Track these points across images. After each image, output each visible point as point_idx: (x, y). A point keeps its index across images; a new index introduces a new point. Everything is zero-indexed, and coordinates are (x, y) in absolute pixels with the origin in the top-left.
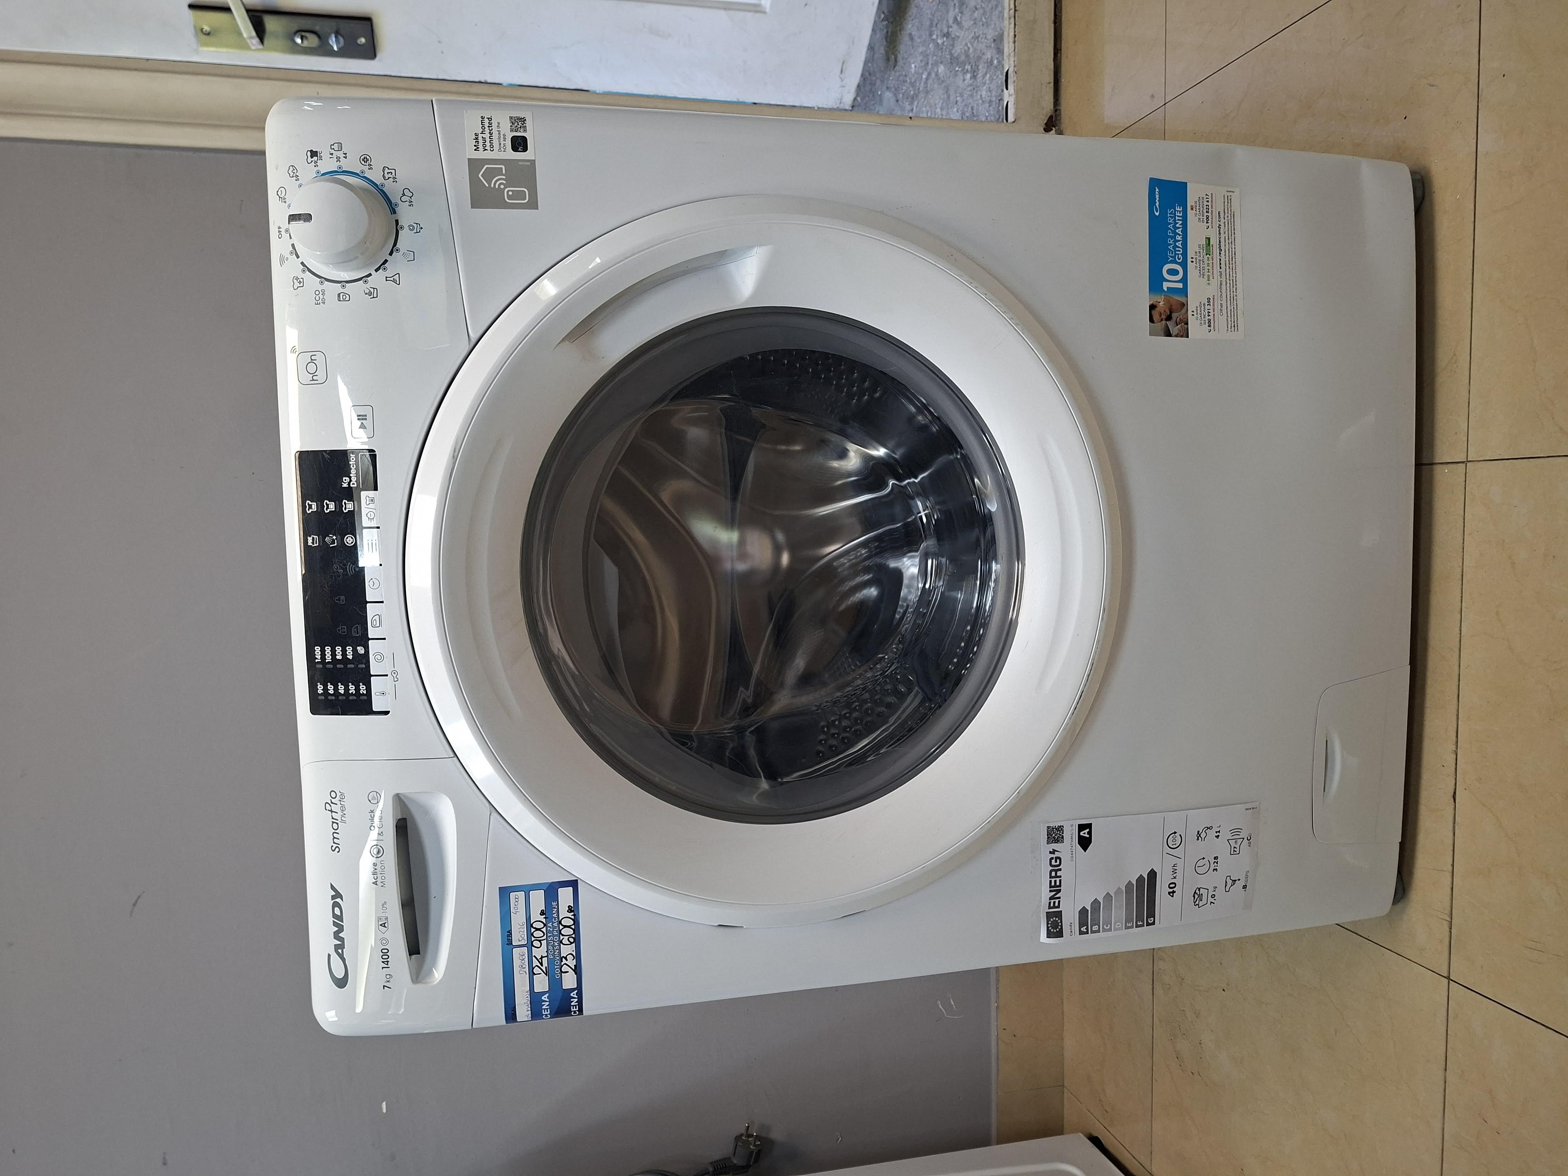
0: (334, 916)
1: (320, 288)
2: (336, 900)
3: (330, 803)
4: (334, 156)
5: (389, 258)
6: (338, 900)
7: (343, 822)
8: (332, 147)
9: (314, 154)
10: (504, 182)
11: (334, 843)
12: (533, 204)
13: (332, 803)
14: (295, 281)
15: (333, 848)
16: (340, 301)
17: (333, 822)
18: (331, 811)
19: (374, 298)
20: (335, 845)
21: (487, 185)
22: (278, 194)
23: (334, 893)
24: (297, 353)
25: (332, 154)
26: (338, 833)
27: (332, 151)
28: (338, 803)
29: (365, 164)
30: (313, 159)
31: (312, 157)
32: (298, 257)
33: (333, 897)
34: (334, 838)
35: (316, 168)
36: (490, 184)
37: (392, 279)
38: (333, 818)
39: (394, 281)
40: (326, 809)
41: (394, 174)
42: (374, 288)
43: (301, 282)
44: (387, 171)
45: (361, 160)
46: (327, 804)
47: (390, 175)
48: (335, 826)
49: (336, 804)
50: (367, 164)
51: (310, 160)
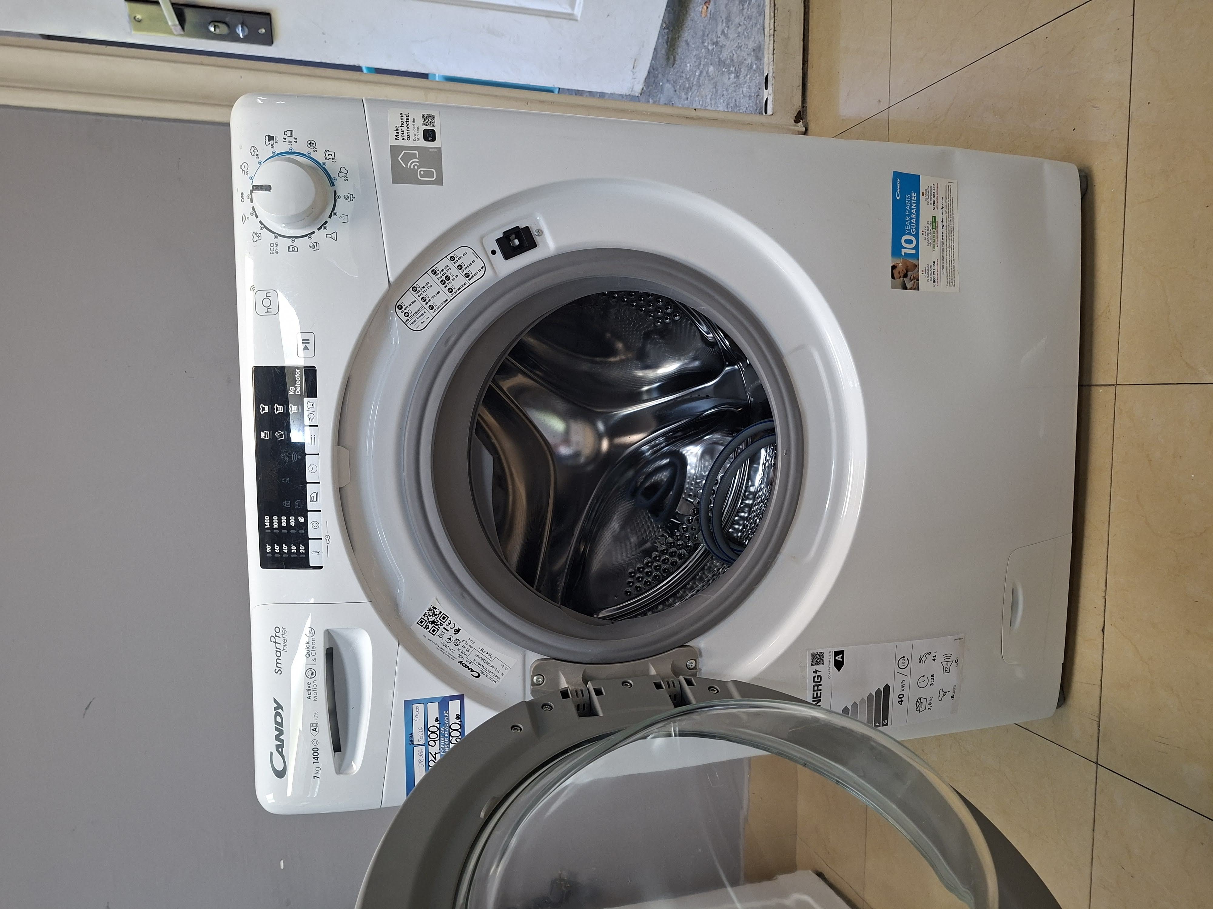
0: (276, 723)
1: (274, 241)
2: (278, 711)
3: (274, 636)
4: (287, 140)
5: (328, 220)
6: (280, 711)
7: (284, 650)
8: (286, 133)
9: (271, 138)
10: (418, 164)
11: (277, 667)
12: (439, 181)
13: (276, 636)
14: (254, 235)
15: (276, 671)
16: (290, 252)
17: (277, 651)
18: (276, 642)
19: (316, 250)
20: (278, 669)
21: (405, 166)
22: (241, 168)
23: (276, 706)
24: (255, 291)
25: (285, 139)
26: (280, 660)
27: (286, 137)
28: (281, 636)
29: (311, 147)
30: (270, 142)
31: (269, 141)
32: (257, 217)
33: (275, 709)
34: (277, 663)
35: (273, 149)
36: (407, 165)
37: (330, 236)
38: (276, 648)
39: (333, 238)
40: (271, 641)
41: (333, 156)
42: (317, 243)
43: (259, 236)
44: (328, 153)
45: (308, 144)
46: (272, 637)
47: (330, 156)
48: (278, 654)
49: (280, 637)
50: (313, 147)
51: (268, 142)
